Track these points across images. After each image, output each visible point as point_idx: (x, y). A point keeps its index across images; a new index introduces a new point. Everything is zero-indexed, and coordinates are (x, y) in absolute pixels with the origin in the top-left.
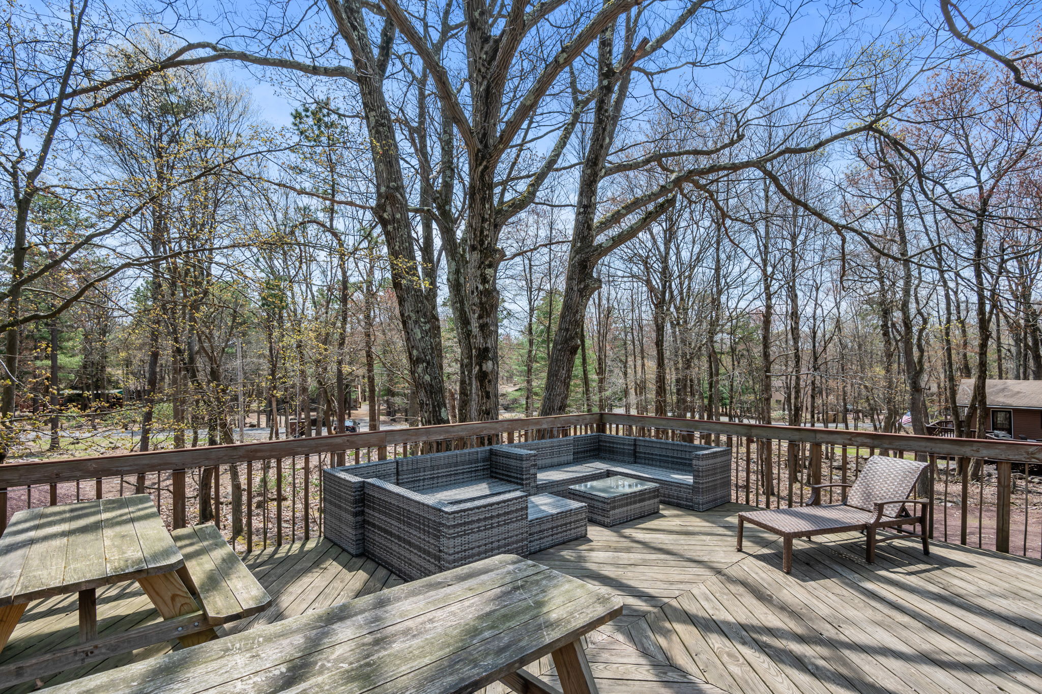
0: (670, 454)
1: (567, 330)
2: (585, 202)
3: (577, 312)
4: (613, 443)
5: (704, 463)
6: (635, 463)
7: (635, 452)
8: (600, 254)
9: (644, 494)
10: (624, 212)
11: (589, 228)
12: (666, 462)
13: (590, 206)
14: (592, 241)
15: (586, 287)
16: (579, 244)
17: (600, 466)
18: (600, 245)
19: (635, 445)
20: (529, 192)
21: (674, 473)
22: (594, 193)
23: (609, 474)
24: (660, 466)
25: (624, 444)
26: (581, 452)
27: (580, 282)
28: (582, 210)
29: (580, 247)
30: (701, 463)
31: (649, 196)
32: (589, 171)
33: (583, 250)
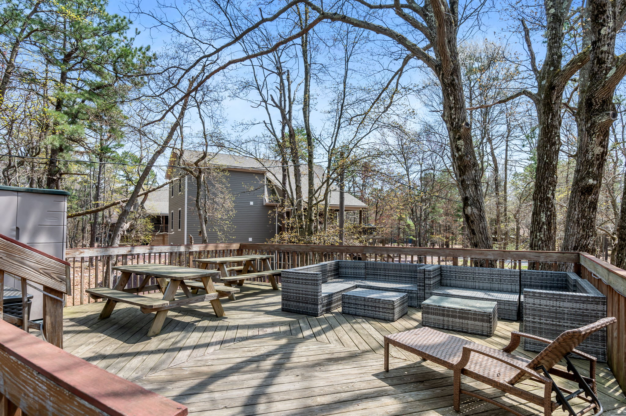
9: (468, 314)
27: (587, 122)
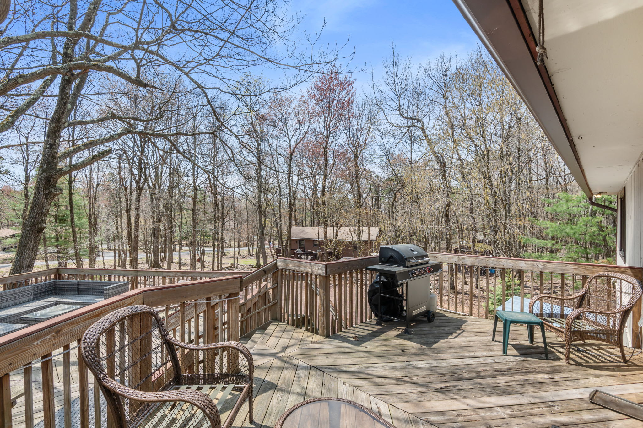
0: (98, 288)
1: (35, 218)
2: (51, 141)
3: (43, 207)
4: (64, 285)
5: (110, 291)
6: (78, 294)
7: (78, 288)
8: (61, 174)
10: (83, 148)
11: (54, 157)
12: (96, 292)
13: (54, 145)
14: (56, 165)
15: (50, 193)
16: (45, 167)
17: (53, 299)
18: (61, 169)
19: (78, 285)
20: (8, 121)
21: (97, 298)
22: (58, 137)
23: (57, 303)
24: (93, 295)
25: (71, 285)
26: (40, 293)
27: (45, 190)
28: (48, 146)
29: (46, 168)
30: (108, 292)
31: (102, 140)
32: (54, 125)
33: (48, 170)
